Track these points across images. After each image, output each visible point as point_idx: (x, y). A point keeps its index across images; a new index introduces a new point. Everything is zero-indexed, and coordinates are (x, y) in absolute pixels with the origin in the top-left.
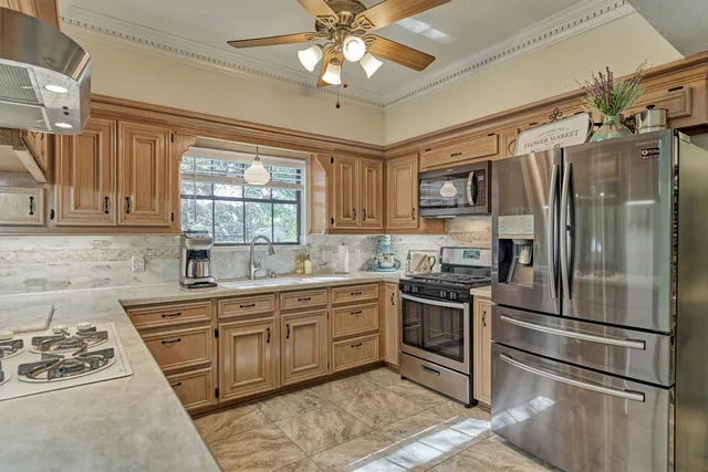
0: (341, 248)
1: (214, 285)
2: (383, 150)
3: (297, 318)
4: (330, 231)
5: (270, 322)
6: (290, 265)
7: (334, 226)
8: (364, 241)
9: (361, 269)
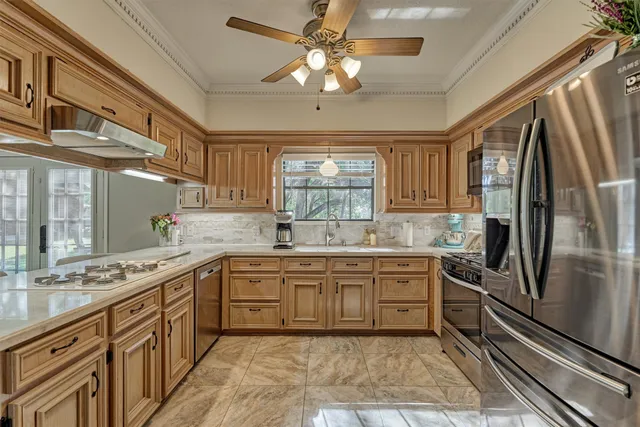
0: (405, 225)
1: (290, 247)
2: (442, 134)
3: (344, 278)
4: (389, 211)
5: (322, 278)
6: (360, 237)
7: (393, 206)
8: (435, 219)
9: (430, 245)
